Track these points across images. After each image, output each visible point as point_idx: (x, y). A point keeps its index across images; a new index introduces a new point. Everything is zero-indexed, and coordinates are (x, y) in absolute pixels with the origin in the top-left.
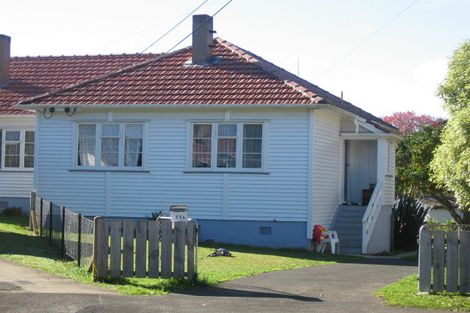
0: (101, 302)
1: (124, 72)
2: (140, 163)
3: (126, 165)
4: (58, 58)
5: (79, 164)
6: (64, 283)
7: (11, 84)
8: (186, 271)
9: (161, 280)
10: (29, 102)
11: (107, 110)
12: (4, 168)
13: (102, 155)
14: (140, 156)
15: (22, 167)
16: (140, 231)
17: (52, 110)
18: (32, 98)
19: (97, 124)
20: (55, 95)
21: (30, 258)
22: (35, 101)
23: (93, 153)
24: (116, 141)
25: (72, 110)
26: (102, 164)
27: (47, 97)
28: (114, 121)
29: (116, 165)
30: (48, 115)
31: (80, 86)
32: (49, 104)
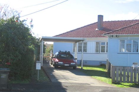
0: (109, 89)
1: (134, 25)
2: (137, 51)
3: (133, 52)
4: (117, 21)
5: (120, 52)
6: (103, 84)
7: (103, 29)
8: (137, 81)
9: (130, 84)
10: (106, 34)
11: (128, 36)
12: (101, 53)
13: (127, 49)
14: (138, 49)
15: (106, 52)
16: (124, 70)
17: (112, 36)
18: (107, 33)
19: (125, 40)
20: (113, 32)
21: (100, 77)
22: (108, 34)
23: (124, 48)
24: (130, 45)
25: (118, 36)
26: (127, 51)
27: (111, 32)
28: (130, 39)
29: (130, 52)
30: (111, 37)
31: (121, 29)
32: (112, 34)
